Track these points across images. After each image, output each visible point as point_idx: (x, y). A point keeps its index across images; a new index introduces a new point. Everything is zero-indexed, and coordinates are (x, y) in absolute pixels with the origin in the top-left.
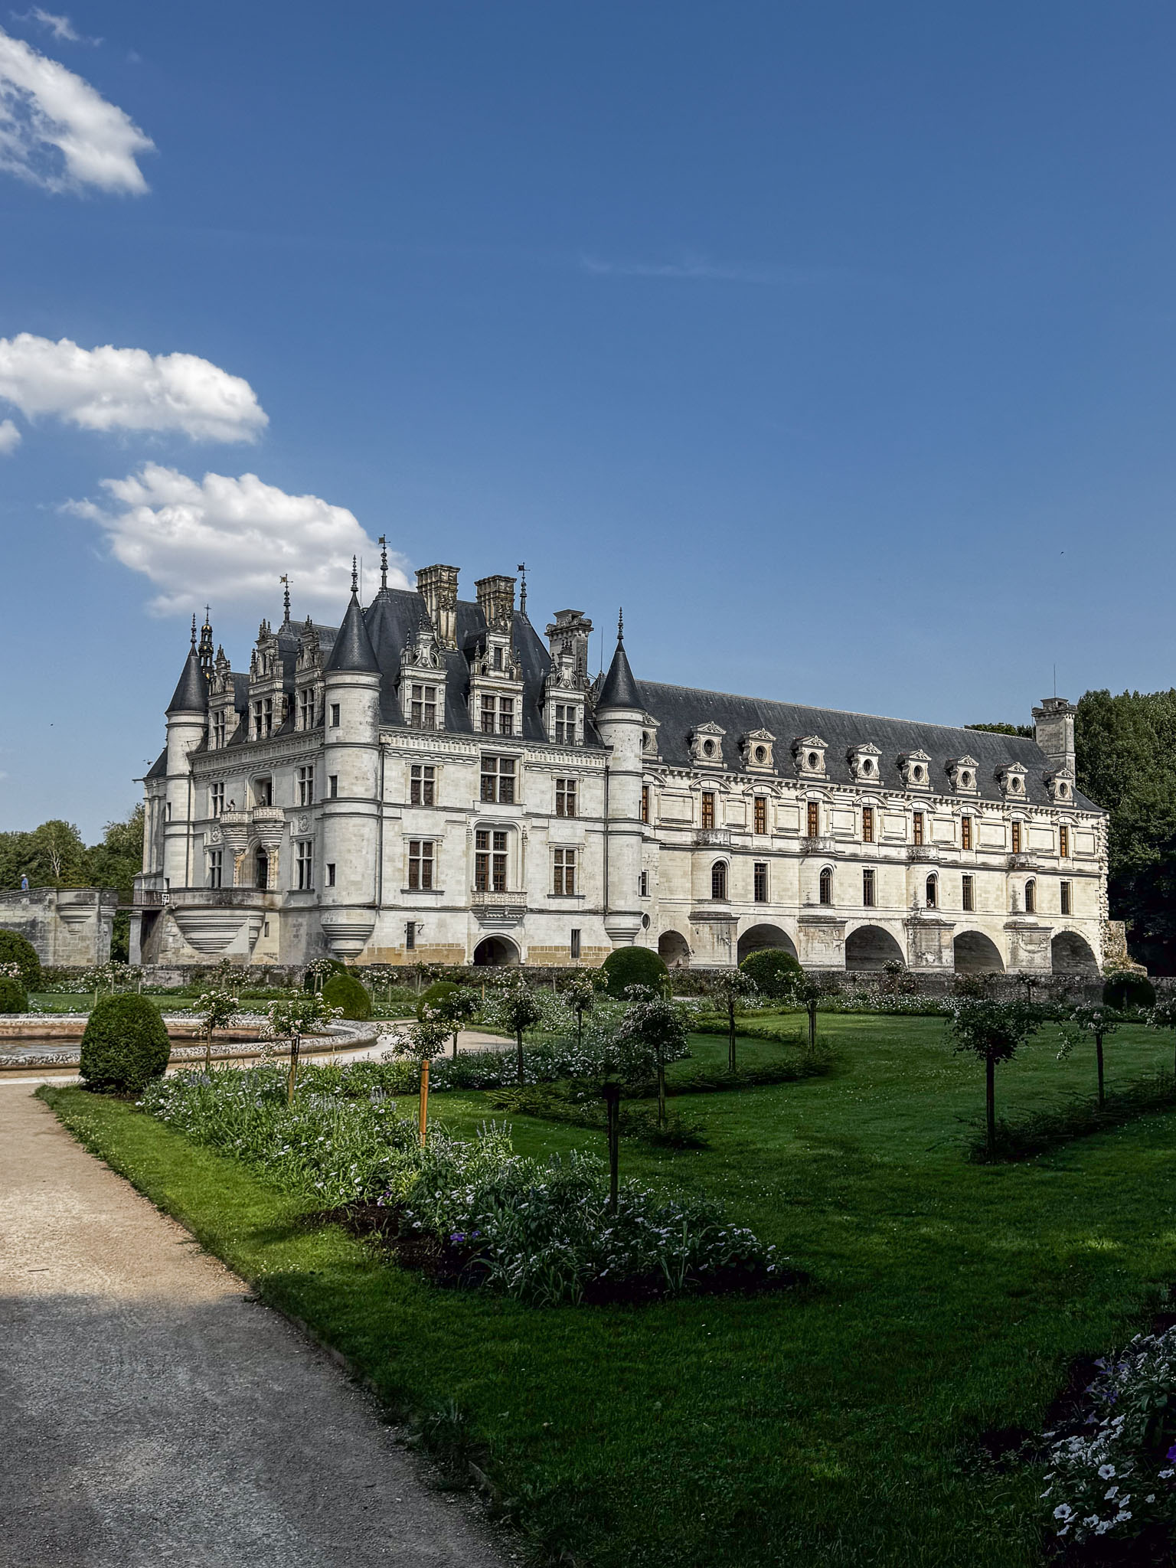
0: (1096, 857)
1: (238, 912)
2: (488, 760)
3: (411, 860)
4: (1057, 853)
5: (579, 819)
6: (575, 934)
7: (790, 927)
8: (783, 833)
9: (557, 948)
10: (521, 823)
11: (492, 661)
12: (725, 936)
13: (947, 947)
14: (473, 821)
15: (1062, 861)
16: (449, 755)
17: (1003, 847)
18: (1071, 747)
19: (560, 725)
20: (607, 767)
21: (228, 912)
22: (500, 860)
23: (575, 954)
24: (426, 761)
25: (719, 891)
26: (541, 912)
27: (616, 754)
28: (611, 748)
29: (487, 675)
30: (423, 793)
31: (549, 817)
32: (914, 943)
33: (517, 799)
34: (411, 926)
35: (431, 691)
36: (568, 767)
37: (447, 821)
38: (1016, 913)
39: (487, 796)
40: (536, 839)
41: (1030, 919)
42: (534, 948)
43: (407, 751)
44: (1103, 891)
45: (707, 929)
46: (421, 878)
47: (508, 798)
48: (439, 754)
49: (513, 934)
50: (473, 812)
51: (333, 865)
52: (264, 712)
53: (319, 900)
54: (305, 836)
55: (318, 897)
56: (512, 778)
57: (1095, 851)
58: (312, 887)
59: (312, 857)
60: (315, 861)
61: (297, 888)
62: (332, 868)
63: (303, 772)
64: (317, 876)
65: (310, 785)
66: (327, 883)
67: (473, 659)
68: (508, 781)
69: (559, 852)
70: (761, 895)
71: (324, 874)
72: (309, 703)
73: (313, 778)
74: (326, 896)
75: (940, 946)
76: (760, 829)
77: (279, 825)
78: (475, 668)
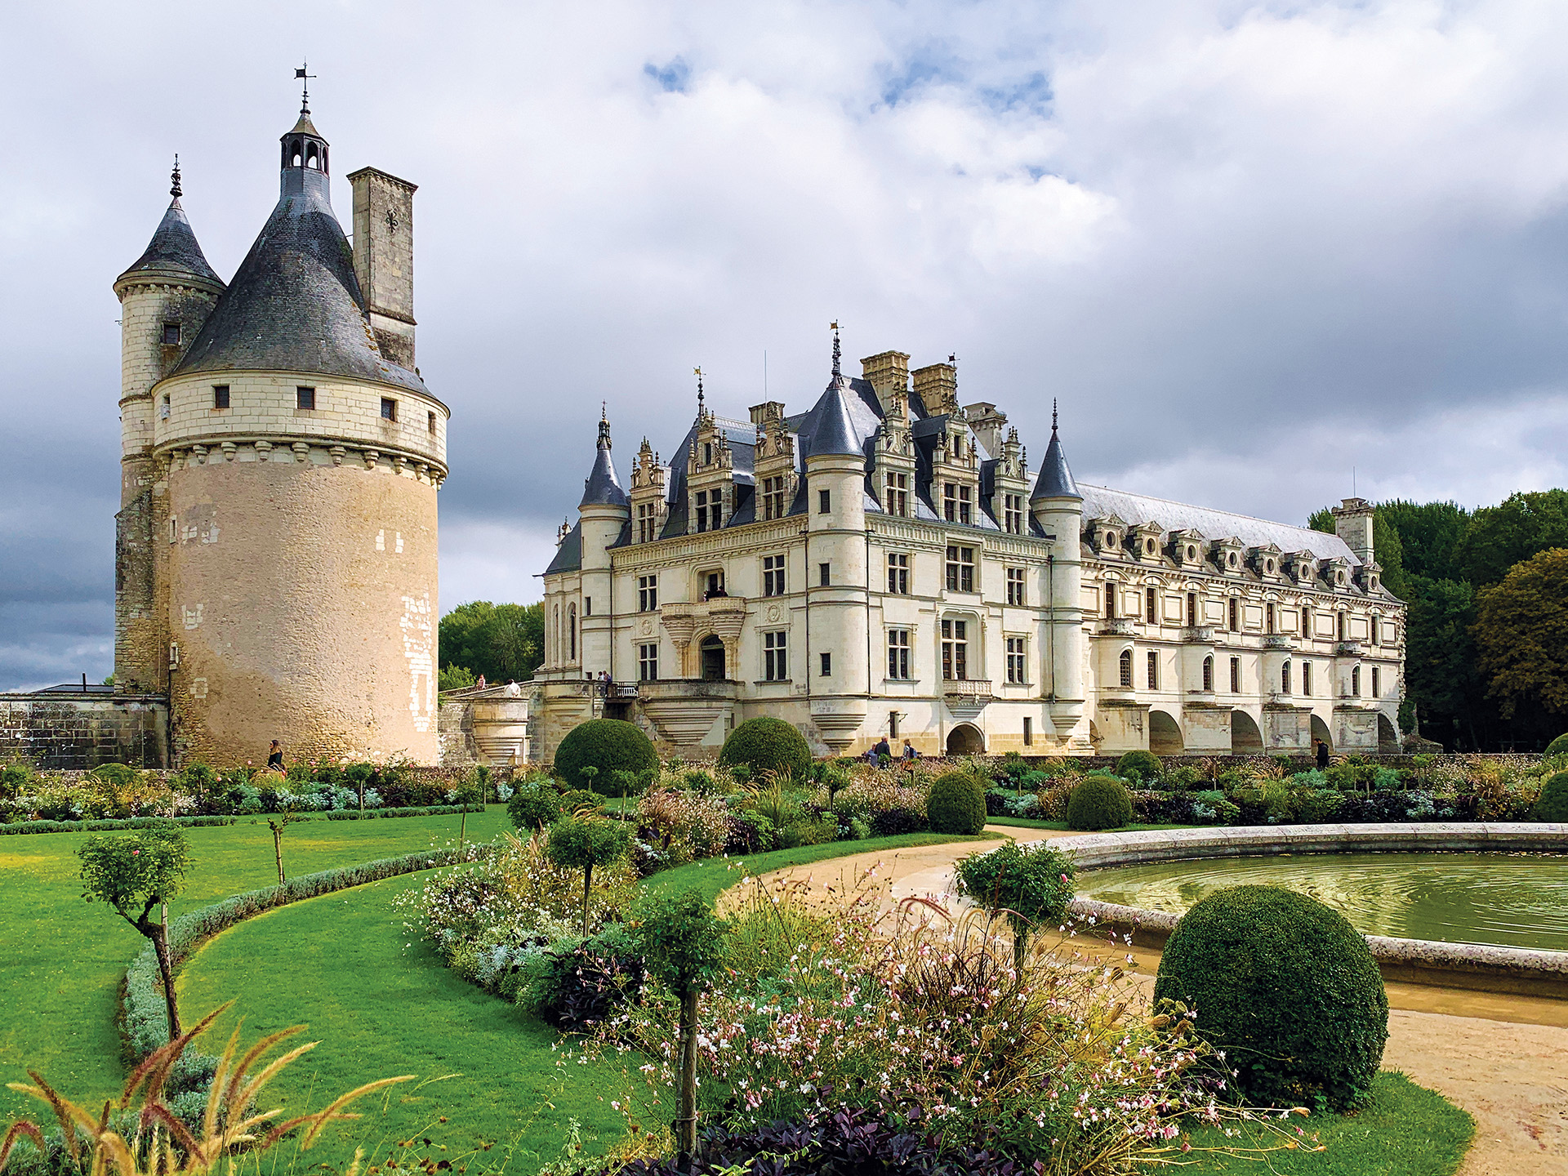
0: (1397, 644)
1: (714, 704)
2: (952, 551)
3: (890, 649)
4: (1369, 642)
5: (1027, 608)
6: (1027, 720)
7: (1176, 713)
8: (1169, 624)
9: (1013, 736)
10: (980, 612)
11: (952, 449)
12: (1136, 722)
13: (1304, 730)
14: (942, 610)
15: (1373, 647)
16: (922, 545)
17: (1332, 636)
18: (1370, 544)
19: (1008, 514)
20: (1050, 557)
21: (704, 704)
22: (961, 648)
23: (1028, 740)
24: (900, 550)
25: (1126, 680)
26: (999, 700)
27: (1058, 543)
28: (1054, 537)
29: (950, 463)
30: (899, 582)
31: (1002, 606)
32: (1272, 726)
33: (975, 589)
34: (893, 714)
35: (902, 478)
36: (1018, 557)
37: (920, 610)
38: (1344, 697)
39: (952, 585)
40: (993, 627)
41: (1357, 703)
42: (995, 736)
43: (887, 540)
44: (1402, 675)
45: (1117, 714)
46: (899, 666)
47: (968, 587)
48: (913, 543)
49: (977, 722)
50: (941, 600)
51: (829, 654)
52: (709, 503)
53: (802, 690)
54: (775, 626)
55: (797, 687)
56: (971, 567)
57: (1396, 639)
58: (787, 678)
59: (786, 647)
60: (790, 651)
61: (764, 679)
62: (826, 658)
63: (768, 562)
64: (795, 666)
65: (781, 574)
66: (820, 673)
67: (935, 447)
68: (968, 570)
69: (1010, 641)
70: (1153, 683)
71: (816, 663)
72: (774, 492)
73: (785, 568)
74: (820, 686)
75: (1297, 728)
76: (1151, 619)
77: (740, 616)
78: (939, 456)
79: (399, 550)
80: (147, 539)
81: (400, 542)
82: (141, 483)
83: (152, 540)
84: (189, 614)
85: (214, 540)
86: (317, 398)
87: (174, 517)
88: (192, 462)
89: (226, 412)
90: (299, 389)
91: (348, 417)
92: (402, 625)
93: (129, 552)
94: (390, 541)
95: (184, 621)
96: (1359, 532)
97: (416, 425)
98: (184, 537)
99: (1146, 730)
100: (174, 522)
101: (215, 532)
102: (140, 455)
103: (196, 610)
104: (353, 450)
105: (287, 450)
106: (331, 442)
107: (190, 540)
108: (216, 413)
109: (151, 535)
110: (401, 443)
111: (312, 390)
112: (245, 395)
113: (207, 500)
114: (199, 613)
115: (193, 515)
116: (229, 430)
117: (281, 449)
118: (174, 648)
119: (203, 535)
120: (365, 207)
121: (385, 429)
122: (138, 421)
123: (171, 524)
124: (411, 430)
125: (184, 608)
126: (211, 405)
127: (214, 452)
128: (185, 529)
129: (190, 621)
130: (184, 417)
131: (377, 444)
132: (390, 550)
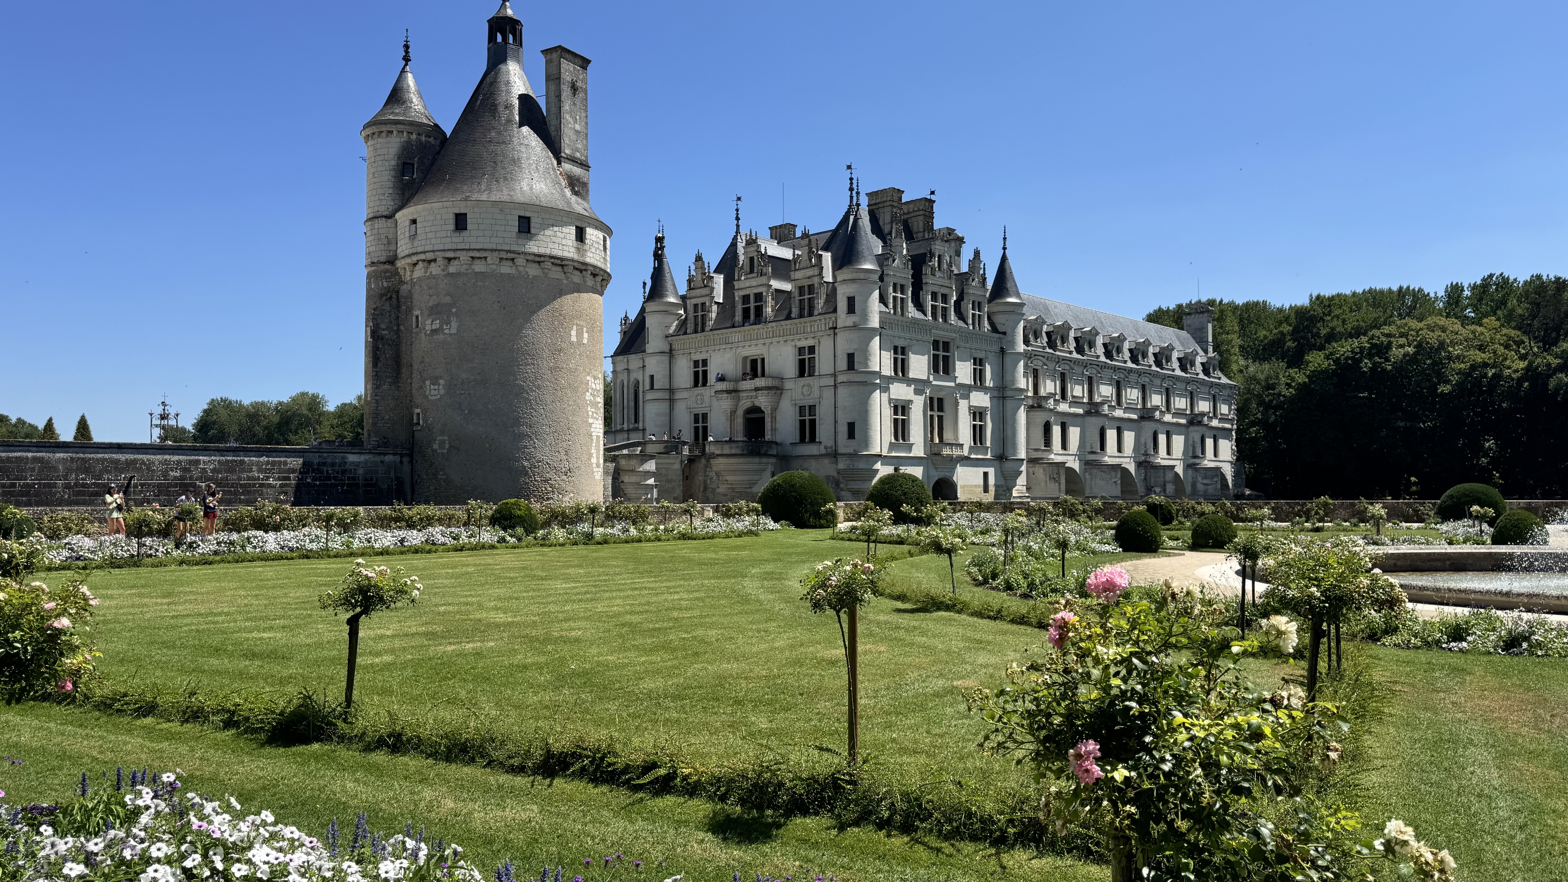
0: (1230, 417)
1: (764, 460)
2: (936, 344)
3: (895, 419)
4: (1211, 415)
5: (986, 389)
6: (986, 475)
8: (1075, 401)
9: (975, 486)
10: (954, 391)
11: (936, 265)
12: (1055, 476)
13: (1169, 482)
14: (929, 390)
15: (1214, 419)
16: (916, 339)
17: (1186, 410)
18: (1210, 339)
19: (974, 315)
20: (1002, 349)
21: (757, 460)
22: (940, 418)
23: (986, 489)
24: (902, 344)
25: (1048, 442)
26: (968, 459)
27: (1008, 338)
28: (1004, 333)
29: (934, 275)
31: (969, 387)
32: (1145, 479)
33: (951, 373)
34: (896, 469)
35: (902, 286)
36: (980, 349)
37: (914, 390)
38: (1195, 457)
39: (936, 371)
40: (963, 403)
41: (1203, 462)
42: (965, 488)
43: (892, 334)
44: (1235, 442)
45: (1041, 471)
46: (900, 432)
47: (947, 372)
48: (911, 337)
49: (953, 476)
50: (928, 382)
51: (854, 423)
52: (752, 305)
53: (829, 450)
54: (807, 402)
55: (826, 448)
56: (948, 357)
57: (1230, 412)
58: (817, 440)
59: (817, 417)
60: (820, 420)
61: (798, 441)
62: (851, 427)
63: (801, 350)
64: (824, 432)
65: (812, 360)
66: (846, 436)
67: (924, 262)
68: (946, 359)
69: (974, 414)
70: (1064, 446)
71: (843, 430)
72: (806, 297)
73: (816, 355)
74: (845, 445)
75: (1165, 482)
76: (1064, 396)
77: (779, 392)
78: (926, 270)
79: (585, 341)
80: (395, 328)
81: (586, 335)
82: (385, 284)
83: (398, 329)
84: (432, 387)
85: (453, 331)
86: (532, 225)
87: (417, 312)
88: (434, 269)
89: (465, 233)
90: (520, 217)
91: (554, 239)
92: (587, 398)
93: (382, 339)
94: (580, 334)
95: (428, 392)
96: (1203, 329)
97: (596, 246)
98: (428, 327)
99: (1063, 481)
100: (417, 317)
101: (454, 325)
102: (385, 263)
103: (439, 385)
104: (557, 265)
105: (510, 263)
106: (542, 259)
107: (433, 331)
108: (458, 234)
109: (398, 325)
110: (588, 260)
111: (528, 219)
112: (480, 221)
113: (448, 299)
114: (441, 387)
115: (435, 311)
116: (467, 247)
117: (505, 263)
118: (419, 414)
119: (445, 327)
120: (556, 76)
121: (578, 249)
122: (383, 237)
123: (414, 318)
124: (593, 250)
125: (428, 383)
126: (452, 227)
127: (452, 262)
128: (429, 322)
129: (433, 392)
130: (430, 235)
131: (573, 260)
132: (580, 343)
